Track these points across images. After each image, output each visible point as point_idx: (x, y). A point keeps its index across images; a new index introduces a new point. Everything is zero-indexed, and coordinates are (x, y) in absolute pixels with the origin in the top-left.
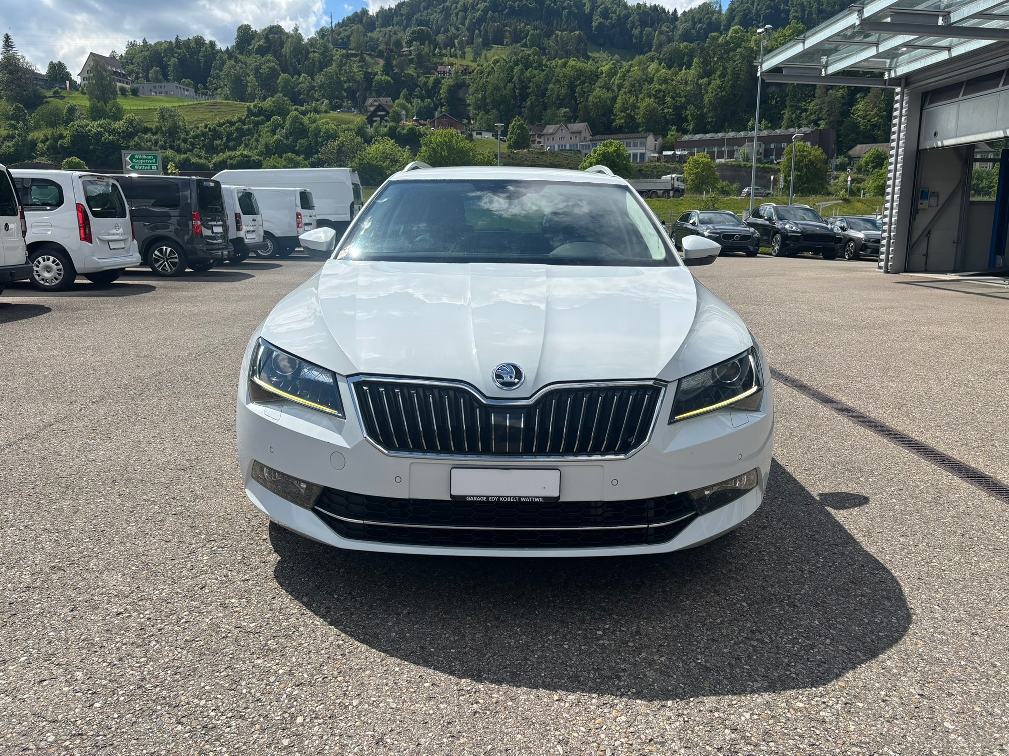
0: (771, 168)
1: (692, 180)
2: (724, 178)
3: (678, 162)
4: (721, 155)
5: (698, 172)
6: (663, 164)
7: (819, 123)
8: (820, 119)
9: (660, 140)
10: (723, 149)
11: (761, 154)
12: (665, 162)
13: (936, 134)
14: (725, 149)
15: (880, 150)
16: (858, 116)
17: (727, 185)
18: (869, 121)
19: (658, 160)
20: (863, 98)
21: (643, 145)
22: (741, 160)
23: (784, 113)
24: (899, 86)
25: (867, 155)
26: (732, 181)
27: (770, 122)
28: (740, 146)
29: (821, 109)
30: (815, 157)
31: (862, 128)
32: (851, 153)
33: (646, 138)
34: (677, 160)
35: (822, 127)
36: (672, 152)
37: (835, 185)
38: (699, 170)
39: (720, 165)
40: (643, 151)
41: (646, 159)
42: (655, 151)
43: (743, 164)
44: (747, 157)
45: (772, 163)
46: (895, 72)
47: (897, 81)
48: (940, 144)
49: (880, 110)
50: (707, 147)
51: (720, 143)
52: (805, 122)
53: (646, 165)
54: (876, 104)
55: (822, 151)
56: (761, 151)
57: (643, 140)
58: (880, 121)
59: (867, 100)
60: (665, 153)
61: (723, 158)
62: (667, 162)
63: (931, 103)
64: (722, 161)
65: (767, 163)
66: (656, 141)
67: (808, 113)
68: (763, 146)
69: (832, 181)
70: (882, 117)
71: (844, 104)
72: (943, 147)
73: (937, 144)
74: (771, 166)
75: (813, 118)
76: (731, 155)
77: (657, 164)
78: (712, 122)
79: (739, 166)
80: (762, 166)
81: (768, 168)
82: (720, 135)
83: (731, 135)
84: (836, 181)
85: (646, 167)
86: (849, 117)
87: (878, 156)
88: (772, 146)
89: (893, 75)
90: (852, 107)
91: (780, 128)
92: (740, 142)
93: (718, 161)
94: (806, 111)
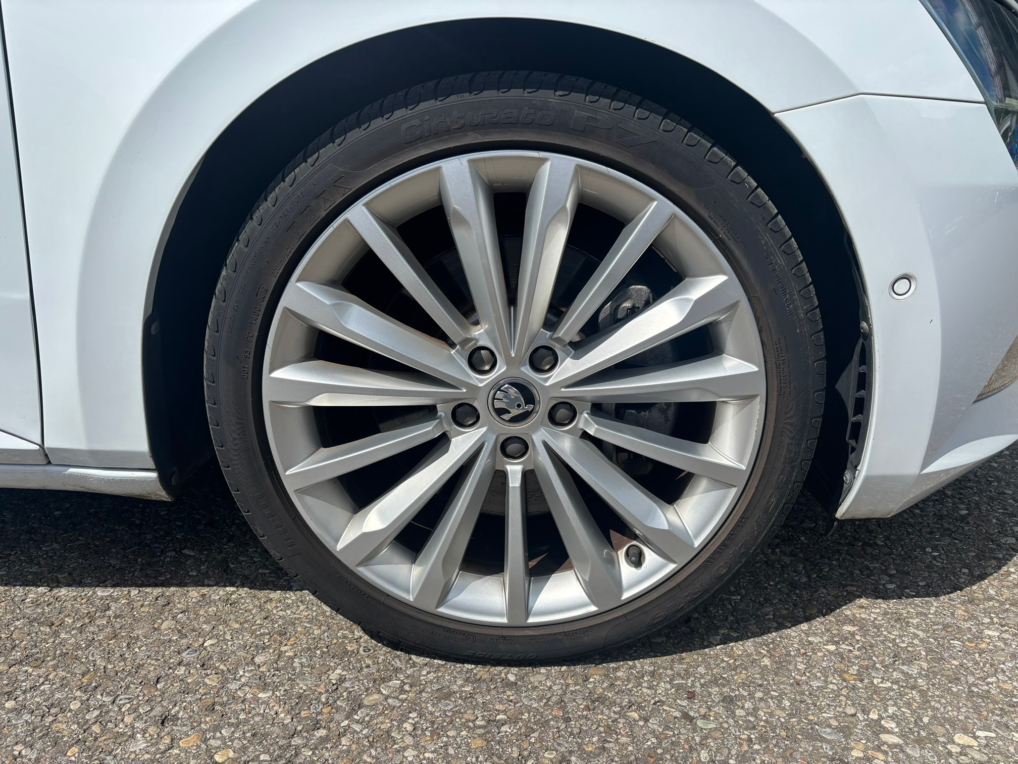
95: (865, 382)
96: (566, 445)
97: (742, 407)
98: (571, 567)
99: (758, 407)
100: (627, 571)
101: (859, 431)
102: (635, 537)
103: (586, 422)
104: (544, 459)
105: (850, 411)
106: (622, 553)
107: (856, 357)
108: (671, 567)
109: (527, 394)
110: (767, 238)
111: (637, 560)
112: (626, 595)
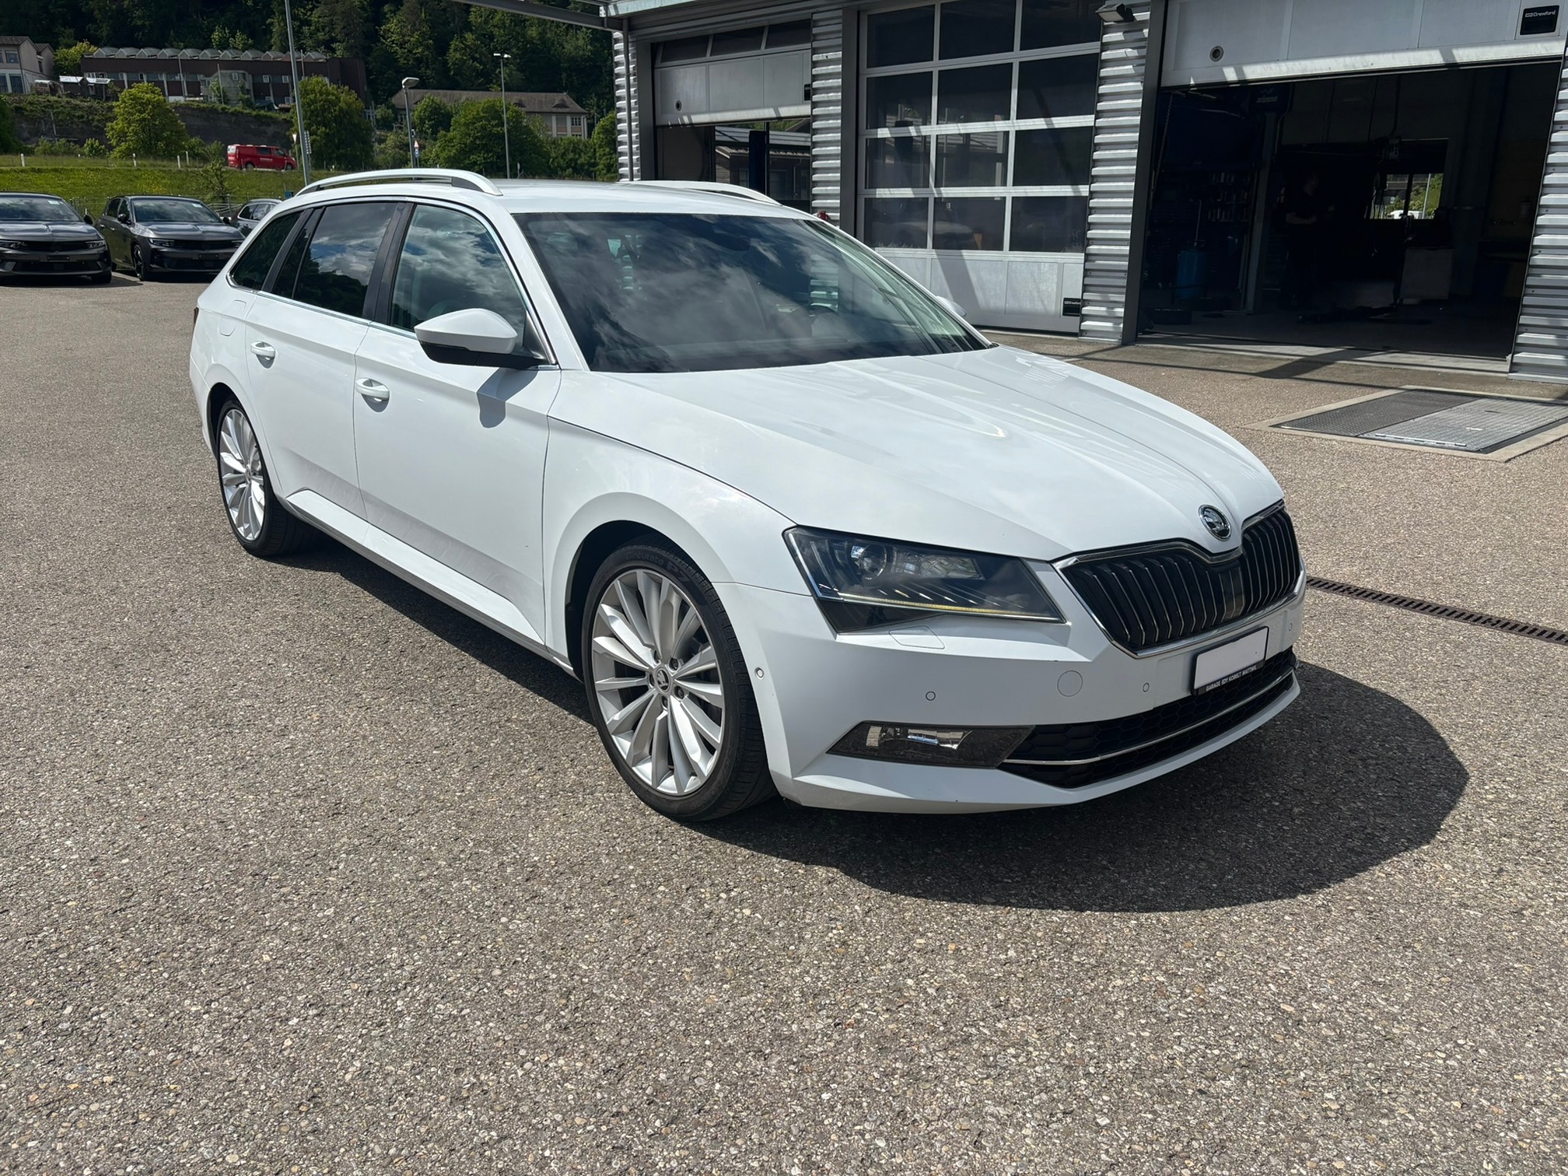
0: (271, 118)
1: (136, 133)
2: (192, 131)
3: (95, 97)
4: (175, 90)
5: (144, 119)
6: (65, 99)
7: (334, 46)
8: (333, 40)
9: (48, 52)
10: (177, 78)
11: (248, 91)
12: (68, 96)
13: (678, 106)
14: (180, 77)
15: (437, 99)
16: (393, 42)
17: (201, 145)
18: (410, 51)
19: (53, 90)
20: (394, 12)
21: (16, 60)
22: (214, 99)
23: (272, 23)
24: (620, 29)
25: (419, 107)
26: (207, 138)
27: (252, 35)
28: (209, 75)
29: (332, 23)
30: (349, 105)
31: (402, 61)
32: (394, 100)
33: (18, 46)
34: (92, 93)
35: (339, 54)
36: (79, 79)
37: (382, 152)
38: (145, 115)
39: (178, 107)
40: (17, 72)
41: (27, 89)
42: (41, 73)
43: (220, 106)
44: (225, 96)
45: (270, 108)
46: (616, 8)
47: (619, 22)
48: (686, 120)
49: (422, 34)
50: (147, 73)
51: (170, 66)
52: (310, 42)
53: (30, 98)
54: (415, 24)
55: (356, 95)
56: (247, 87)
57: (12, 51)
58: (426, 53)
59: (400, 15)
60: (63, 79)
61: (180, 94)
62: (71, 96)
63: (664, 60)
64: (181, 99)
65: (263, 108)
66: (39, 53)
67: (313, 28)
68: (249, 77)
69: (376, 145)
70: (427, 47)
71: (367, 20)
72: (691, 124)
73: (682, 119)
74: (269, 114)
75: (321, 36)
76: (194, 90)
77: (53, 98)
78: (144, 25)
79: (213, 110)
80: (254, 113)
81: (266, 117)
82: (168, 52)
83: (189, 53)
84: (382, 146)
85: (30, 103)
86: (379, 41)
87: (436, 109)
88: (266, 79)
89: (613, 13)
90: (380, 26)
91: (270, 48)
92: (208, 68)
93: (172, 99)
94: (308, 23)
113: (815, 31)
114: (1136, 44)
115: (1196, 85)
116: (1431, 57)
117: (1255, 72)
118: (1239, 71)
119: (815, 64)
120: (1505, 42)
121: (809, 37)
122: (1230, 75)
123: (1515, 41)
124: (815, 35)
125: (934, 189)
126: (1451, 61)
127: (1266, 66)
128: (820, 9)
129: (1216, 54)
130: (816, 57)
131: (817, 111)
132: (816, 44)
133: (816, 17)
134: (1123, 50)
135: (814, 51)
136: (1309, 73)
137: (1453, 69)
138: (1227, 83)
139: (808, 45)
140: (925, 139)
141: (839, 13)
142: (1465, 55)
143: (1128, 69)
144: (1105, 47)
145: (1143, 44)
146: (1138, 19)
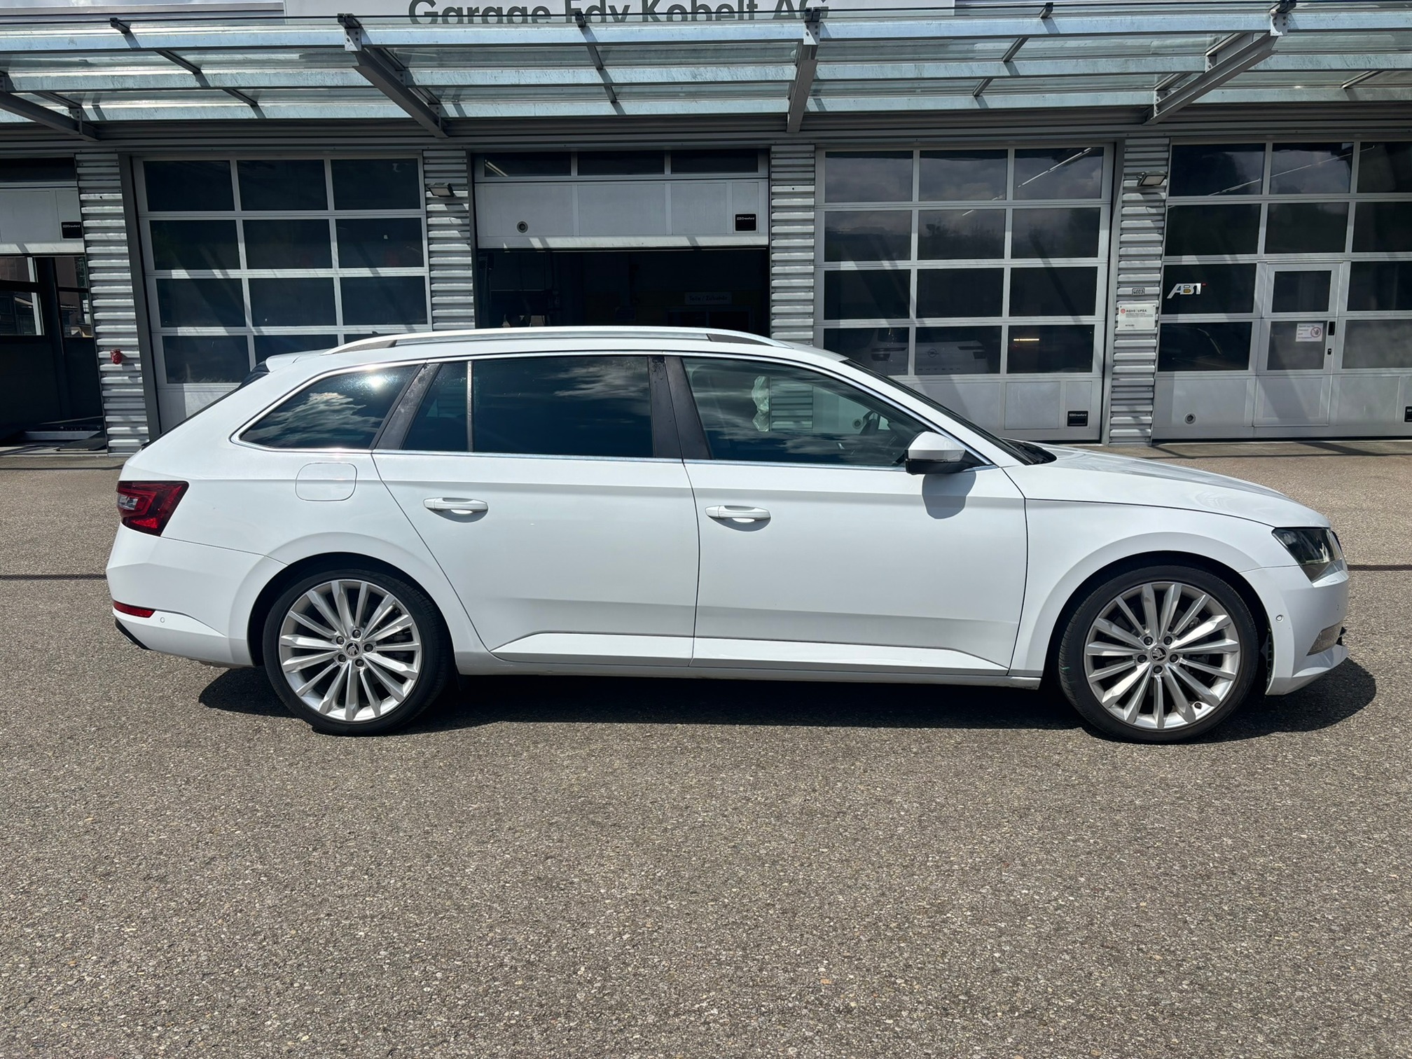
95: (1271, 647)
96: (1174, 668)
97: (1232, 655)
98: (1176, 711)
99: (1238, 655)
100: (1197, 711)
101: (1271, 664)
102: (1198, 700)
103: (1181, 660)
104: (1169, 673)
105: (1267, 657)
106: (1193, 706)
107: (1267, 640)
108: (1212, 708)
109: (1163, 651)
110: (1238, 605)
111: (1199, 707)
112: (1197, 718)
113: (79, 170)
114: (460, 214)
115: (509, 249)
116: (682, 242)
117: (556, 243)
118: (543, 241)
119: (83, 203)
120: (726, 235)
121: (73, 175)
122: (536, 243)
123: (733, 235)
124: (79, 175)
125: (252, 328)
126: (695, 245)
127: (563, 239)
128: (83, 151)
129: (522, 227)
130: (83, 197)
131: (91, 250)
132: (82, 184)
133: (78, 157)
134: (448, 218)
135: (81, 190)
136: (598, 246)
137: (697, 250)
138: (534, 249)
139: (74, 183)
140: (238, 282)
141: (115, 157)
142: (704, 241)
143: (454, 233)
144: (429, 214)
145: (464, 215)
146: (458, 196)
